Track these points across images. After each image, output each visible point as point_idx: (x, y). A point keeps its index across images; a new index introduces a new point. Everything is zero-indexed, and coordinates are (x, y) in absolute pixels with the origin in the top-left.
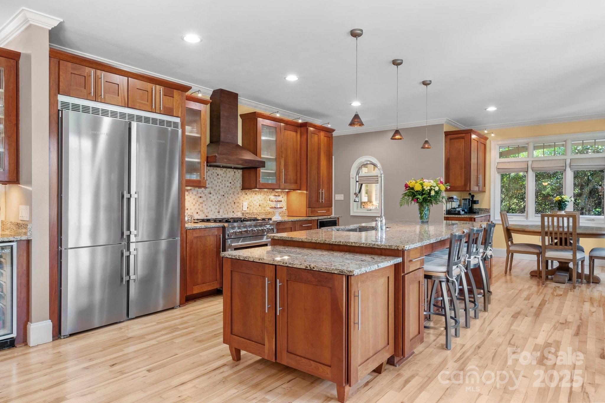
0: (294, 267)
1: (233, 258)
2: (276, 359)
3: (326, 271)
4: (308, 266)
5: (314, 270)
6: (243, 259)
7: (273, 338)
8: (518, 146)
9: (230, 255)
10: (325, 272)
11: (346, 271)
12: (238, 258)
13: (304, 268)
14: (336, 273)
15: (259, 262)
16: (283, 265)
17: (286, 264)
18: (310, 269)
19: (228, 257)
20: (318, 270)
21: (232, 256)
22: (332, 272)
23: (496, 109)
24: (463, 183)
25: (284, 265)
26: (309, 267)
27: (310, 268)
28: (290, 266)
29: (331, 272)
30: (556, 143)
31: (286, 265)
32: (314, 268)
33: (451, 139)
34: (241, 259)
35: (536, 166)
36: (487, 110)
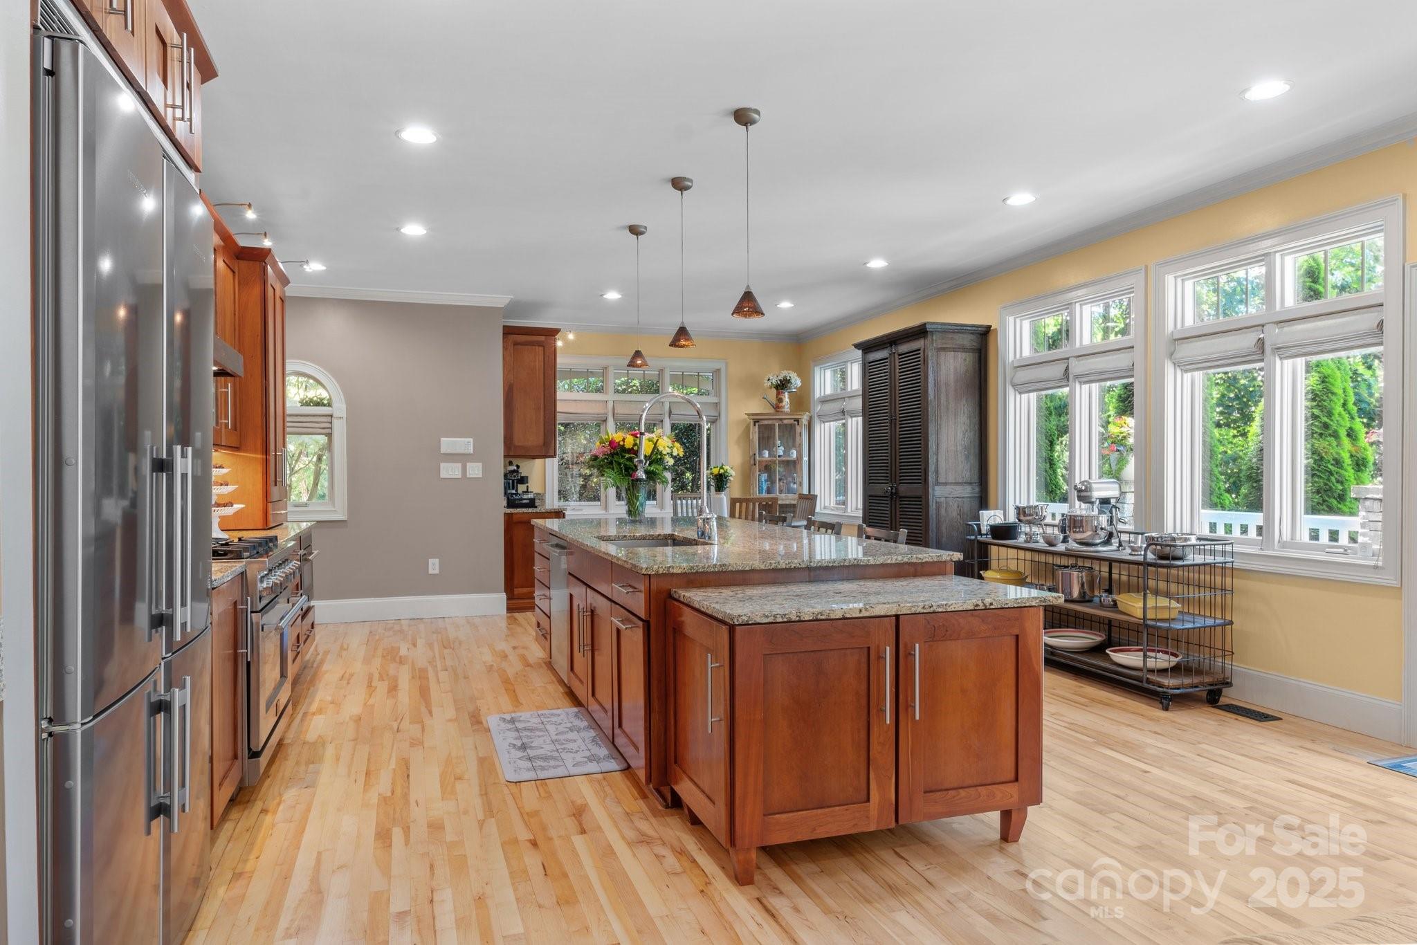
0: (949, 610)
1: (780, 620)
2: (897, 820)
3: (1016, 605)
4: (980, 603)
5: (993, 609)
6: (811, 618)
7: (890, 779)
8: (571, 369)
9: (767, 617)
10: (1014, 607)
11: (1051, 599)
12: (794, 618)
13: (972, 608)
14: (1034, 604)
15: (861, 615)
16: (922, 611)
17: (930, 607)
18: (983, 608)
19: (764, 622)
20: (999, 606)
21: (775, 616)
22: (1027, 605)
23: (620, 296)
24: (541, 441)
25: (925, 611)
26: (981, 605)
27: (985, 605)
28: (940, 610)
29: (1024, 605)
30: (646, 372)
31: (932, 610)
32: (991, 604)
33: (516, 344)
34: (806, 619)
35: (622, 412)
36: (605, 296)
